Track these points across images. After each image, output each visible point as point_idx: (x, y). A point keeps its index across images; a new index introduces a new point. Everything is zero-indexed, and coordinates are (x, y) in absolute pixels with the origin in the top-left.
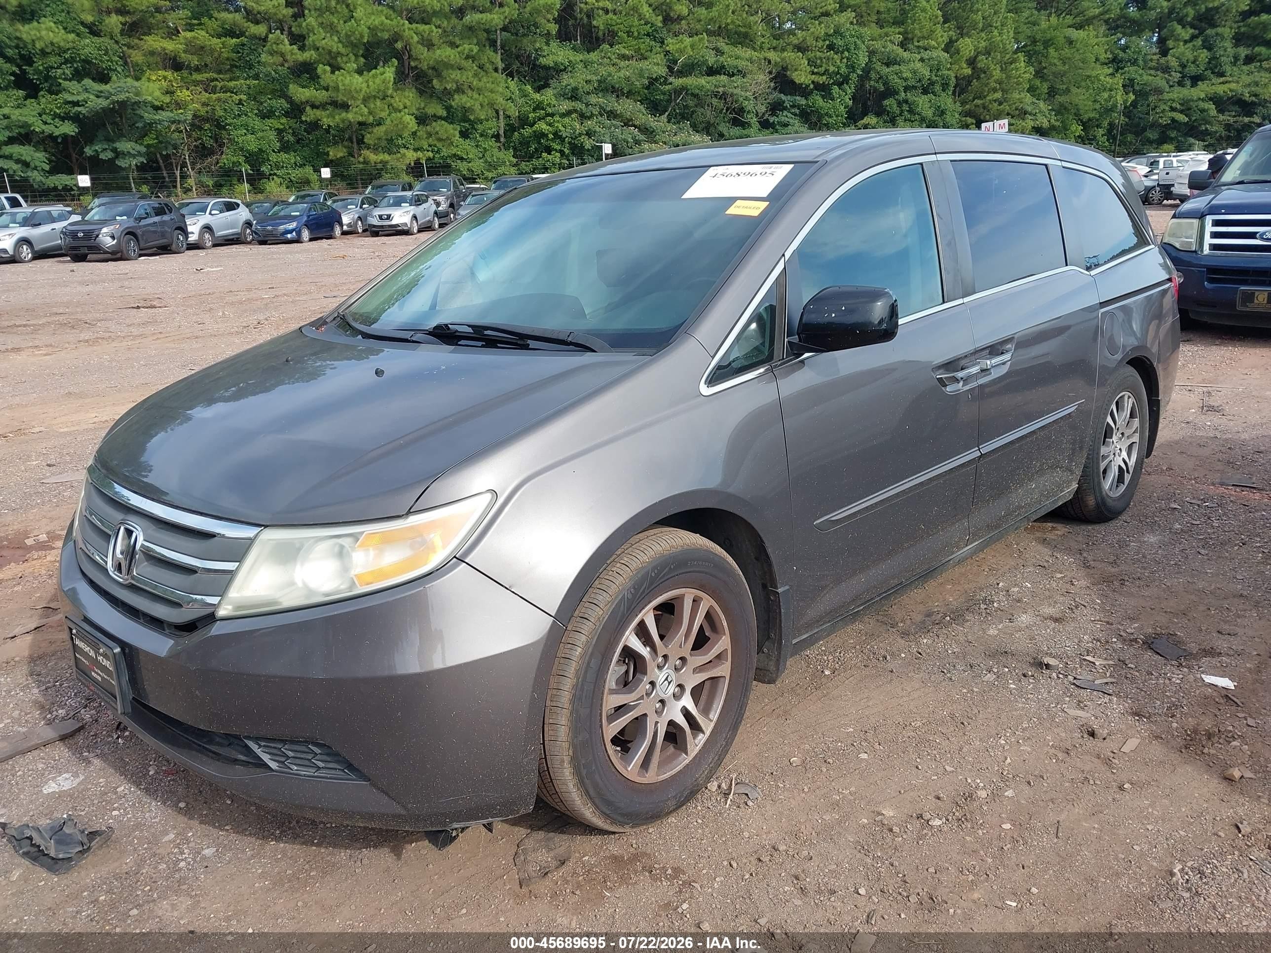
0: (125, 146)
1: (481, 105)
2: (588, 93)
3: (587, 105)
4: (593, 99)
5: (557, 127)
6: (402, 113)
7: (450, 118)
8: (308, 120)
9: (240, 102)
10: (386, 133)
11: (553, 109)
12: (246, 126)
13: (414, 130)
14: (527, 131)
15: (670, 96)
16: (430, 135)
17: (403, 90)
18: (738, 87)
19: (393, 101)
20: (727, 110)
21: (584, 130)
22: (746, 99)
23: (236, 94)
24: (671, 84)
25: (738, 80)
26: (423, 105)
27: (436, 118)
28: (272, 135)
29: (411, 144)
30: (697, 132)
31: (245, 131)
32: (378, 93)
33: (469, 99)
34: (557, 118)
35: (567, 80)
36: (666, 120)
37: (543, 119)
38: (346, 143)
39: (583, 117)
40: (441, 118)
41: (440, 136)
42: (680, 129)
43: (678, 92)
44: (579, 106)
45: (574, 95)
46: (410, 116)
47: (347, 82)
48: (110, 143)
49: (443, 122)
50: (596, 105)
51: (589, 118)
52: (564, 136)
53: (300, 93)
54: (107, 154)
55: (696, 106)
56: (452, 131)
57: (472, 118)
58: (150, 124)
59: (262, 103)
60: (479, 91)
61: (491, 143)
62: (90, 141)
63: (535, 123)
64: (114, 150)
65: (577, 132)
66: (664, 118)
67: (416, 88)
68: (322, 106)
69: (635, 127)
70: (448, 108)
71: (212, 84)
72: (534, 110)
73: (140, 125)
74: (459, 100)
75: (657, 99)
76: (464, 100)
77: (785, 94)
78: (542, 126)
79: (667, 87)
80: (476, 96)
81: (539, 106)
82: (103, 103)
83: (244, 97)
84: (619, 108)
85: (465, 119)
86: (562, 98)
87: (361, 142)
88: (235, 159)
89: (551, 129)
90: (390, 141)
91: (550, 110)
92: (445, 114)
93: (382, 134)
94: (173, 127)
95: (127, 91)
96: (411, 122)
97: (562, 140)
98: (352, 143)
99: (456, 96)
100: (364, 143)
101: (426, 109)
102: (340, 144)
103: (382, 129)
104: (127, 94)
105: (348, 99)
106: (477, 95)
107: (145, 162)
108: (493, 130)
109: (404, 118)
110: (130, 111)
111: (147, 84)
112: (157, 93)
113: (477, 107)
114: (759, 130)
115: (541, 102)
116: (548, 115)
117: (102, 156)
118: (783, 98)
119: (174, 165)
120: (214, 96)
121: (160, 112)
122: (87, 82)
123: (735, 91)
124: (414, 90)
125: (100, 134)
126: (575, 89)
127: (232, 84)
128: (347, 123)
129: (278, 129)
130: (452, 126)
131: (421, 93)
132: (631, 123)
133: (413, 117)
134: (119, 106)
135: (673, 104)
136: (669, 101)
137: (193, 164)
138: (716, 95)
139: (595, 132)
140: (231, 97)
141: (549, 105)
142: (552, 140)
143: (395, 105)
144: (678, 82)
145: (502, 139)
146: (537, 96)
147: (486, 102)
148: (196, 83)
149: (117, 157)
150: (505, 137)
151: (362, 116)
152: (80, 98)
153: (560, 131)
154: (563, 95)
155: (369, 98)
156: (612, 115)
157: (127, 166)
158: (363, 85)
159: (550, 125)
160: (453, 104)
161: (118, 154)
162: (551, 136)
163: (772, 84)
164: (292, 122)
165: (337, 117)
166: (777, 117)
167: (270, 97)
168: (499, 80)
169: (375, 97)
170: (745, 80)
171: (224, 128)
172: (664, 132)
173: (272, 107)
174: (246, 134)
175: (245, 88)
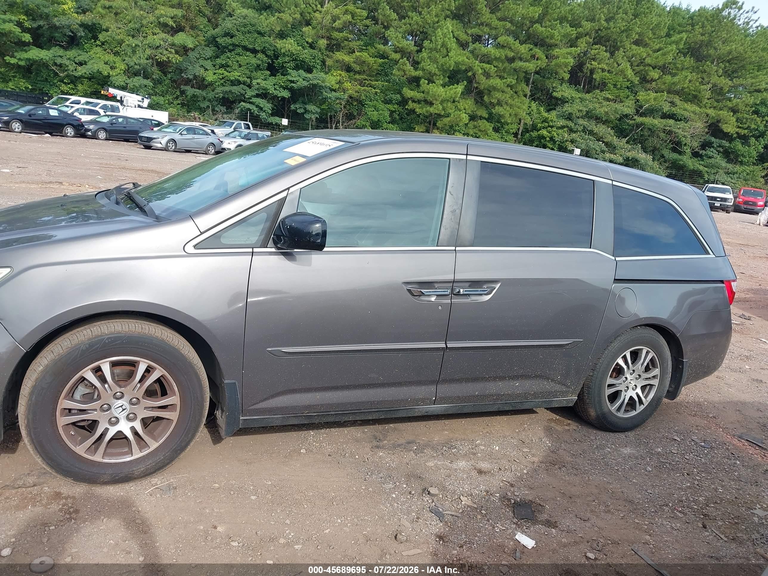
0: (311, 107)
1: (510, 115)
2: (578, 118)
3: (575, 124)
4: (581, 121)
5: (553, 134)
6: (461, 112)
7: (489, 119)
8: (409, 108)
9: (376, 93)
10: (450, 121)
11: (554, 123)
12: (375, 107)
13: (466, 123)
14: (535, 134)
15: (633, 127)
16: (475, 127)
17: (466, 99)
18: (680, 128)
19: (458, 104)
20: (670, 142)
21: (569, 138)
22: (684, 136)
23: (375, 88)
24: (635, 120)
25: (682, 124)
26: (475, 109)
27: (481, 118)
28: (387, 114)
29: (463, 130)
30: (645, 152)
31: (374, 109)
32: (450, 99)
33: (504, 110)
34: (554, 129)
35: (567, 108)
36: (625, 141)
37: (546, 128)
38: (426, 124)
39: (571, 130)
40: (485, 118)
41: (481, 128)
42: (633, 148)
43: (638, 126)
44: (570, 124)
45: (569, 117)
46: (466, 115)
47: (434, 90)
48: (304, 105)
49: (485, 121)
50: (581, 125)
51: (575, 132)
52: (556, 140)
53: (408, 93)
54: (301, 110)
55: (649, 136)
56: (488, 127)
57: (503, 121)
58: (325, 98)
59: (387, 95)
60: (511, 106)
61: (510, 138)
62: (295, 102)
63: (540, 130)
64: (305, 109)
65: (565, 139)
66: (625, 140)
67: (475, 99)
68: (419, 102)
69: (603, 142)
70: (490, 114)
71: (364, 82)
72: (543, 122)
73: (320, 98)
74: (498, 110)
75: (623, 128)
76: (500, 110)
77: (716, 138)
78: (544, 132)
79: (632, 122)
80: (508, 108)
81: (545, 121)
82: (305, 84)
83: (379, 91)
84: (596, 130)
85: (499, 121)
86: (561, 118)
87: (435, 124)
88: (364, 123)
89: (549, 135)
90: (451, 127)
91: (551, 124)
92: (487, 116)
93: (447, 122)
94: (338, 101)
95: (319, 79)
96: (465, 118)
97: (555, 142)
98: (430, 124)
99: (496, 107)
100: (436, 126)
101: (477, 112)
102: (423, 124)
103: (448, 119)
104: (318, 81)
105: (433, 100)
106: (510, 109)
107: (318, 117)
108: (514, 130)
109: (462, 115)
110: (318, 89)
111: (330, 76)
112: (333, 83)
113: (507, 115)
114: (691, 158)
115: (547, 118)
116: (549, 126)
117: (298, 111)
118: (713, 140)
119: (333, 121)
120: (363, 88)
121: (333, 92)
122: (301, 72)
123: (677, 131)
124: (473, 100)
125: (301, 99)
126: (570, 114)
127: (373, 83)
128: (429, 113)
129: (391, 111)
130: (489, 124)
131: (477, 102)
132: (601, 139)
133: (467, 116)
134: (312, 86)
135: (633, 132)
136: (631, 131)
137: (343, 122)
138: (664, 131)
139: (576, 141)
140: (371, 90)
141: (552, 121)
142: (548, 141)
143: (459, 107)
144: (639, 119)
145: (519, 136)
146: (546, 115)
147: (514, 113)
148: (356, 80)
149: (305, 112)
150: (521, 135)
151: (438, 110)
152: (295, 79)
153: (554, 137)
154: (562, 116)
155: (445, 100)
156: (591, 133)
157: (309, 118)
158: (443, 93)
159: (549, 132)
160: (493, 111)
161: (306, 111)
162: (548, 139)
163: (706, 130)
164: (400, 109)
165: (424, 109)
166: (705, 151)
167: (392, 92)
168: (525, 101)
169: (448, 101)
170: (686, 125)
171: (363, 105)
172: (622, 149)
173: (392, 98)
174: (373, 111)
175: (380, 86)
